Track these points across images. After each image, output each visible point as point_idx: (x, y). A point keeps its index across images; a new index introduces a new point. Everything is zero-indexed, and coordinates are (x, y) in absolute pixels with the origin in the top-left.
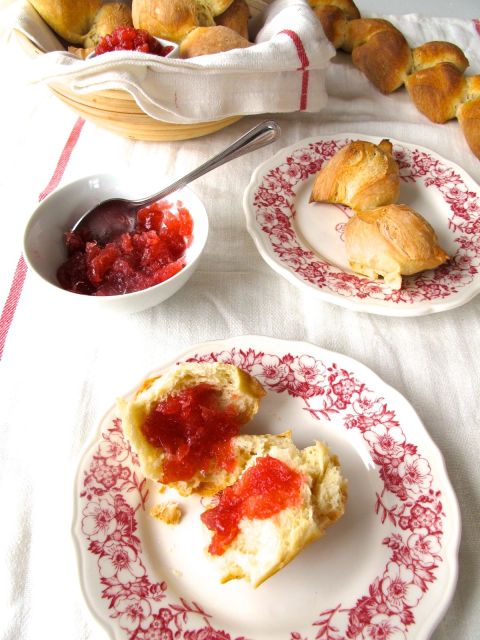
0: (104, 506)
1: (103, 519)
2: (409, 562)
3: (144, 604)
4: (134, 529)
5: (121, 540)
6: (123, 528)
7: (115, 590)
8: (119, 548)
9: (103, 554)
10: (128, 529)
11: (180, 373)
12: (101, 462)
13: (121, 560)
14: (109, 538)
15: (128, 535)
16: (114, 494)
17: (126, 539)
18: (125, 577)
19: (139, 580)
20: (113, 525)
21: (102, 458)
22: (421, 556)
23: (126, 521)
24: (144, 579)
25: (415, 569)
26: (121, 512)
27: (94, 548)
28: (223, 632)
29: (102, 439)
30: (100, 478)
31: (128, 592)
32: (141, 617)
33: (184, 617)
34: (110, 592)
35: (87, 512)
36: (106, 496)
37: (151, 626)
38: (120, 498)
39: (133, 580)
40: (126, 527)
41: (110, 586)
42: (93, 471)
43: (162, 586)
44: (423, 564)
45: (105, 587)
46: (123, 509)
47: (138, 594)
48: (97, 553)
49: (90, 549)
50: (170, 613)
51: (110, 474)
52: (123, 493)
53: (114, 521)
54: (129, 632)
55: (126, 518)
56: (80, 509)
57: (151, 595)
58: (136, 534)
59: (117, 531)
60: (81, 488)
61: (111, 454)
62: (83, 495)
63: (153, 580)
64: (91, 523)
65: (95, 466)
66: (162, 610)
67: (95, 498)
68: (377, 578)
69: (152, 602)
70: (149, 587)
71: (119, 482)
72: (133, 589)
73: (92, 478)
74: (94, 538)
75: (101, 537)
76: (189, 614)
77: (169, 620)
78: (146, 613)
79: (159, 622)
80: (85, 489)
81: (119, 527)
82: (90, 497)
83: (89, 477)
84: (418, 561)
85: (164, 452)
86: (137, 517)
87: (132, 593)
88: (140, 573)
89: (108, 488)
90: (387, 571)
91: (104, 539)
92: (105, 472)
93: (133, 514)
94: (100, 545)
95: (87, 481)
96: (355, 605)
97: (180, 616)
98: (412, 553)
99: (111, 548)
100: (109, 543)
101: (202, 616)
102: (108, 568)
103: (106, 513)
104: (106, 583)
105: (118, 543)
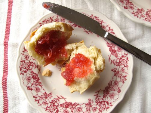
0: (28, 75)
1: (29, 79)
2: (119, 75)
3: (47, 100)
4: (39, 80)
5: (36, 84)
6: (35, 80)
7: (38, 98)
8: (36, 86)
9: (32, 89)
10: (37, 80)
11: (43, 30)
12: (23, 62)
13: (37, 90)
14: (32, 84)
15: (37, 82)
16: (30, 71)
17: (37, 83)
18: (40, 94)
19: (44, 94)
20: (32, 80)
21: (23, 61)
22: (122, 73)
23: (36, 78)
24: (45, 93)
25: (121, 77)
26: (34, 76)
27: (29, 88)
28: (70, 102)
29: (21, 55)
30: (24, 67)
31: (42, 98)
32: (47, 104)
33: (59, 101)
34: (37, 99)
35: (23, 79)
36: (28, 72)
37: (50, 105)
38: (32, 72)
39: (42, 94)
40: (36, 80)
41: (36, 98)
42: (22, 66)
43: (51, 94)
44: (123, 76)
45: (35, 98)
46: (34, 75)
47: (45, 98)
48: (30, 90)
49: (28, 89)
50: (55, 101)
51: (27, 65)
52: (33, 70)
53: (32, 79)
54: (45, 108)
55: (35, 77)
56: (21, 78)
57: (48, 97)
58: (40, 81)
59: (34, 82)
60: (20, 72)
61: (26, 59)
62: (21, 74)
63: (48, 93)
64: (26, 82)
65: (22, 64)
66: (52, 100)
67: (25, 74)
68: (110, 81)
69: (49, 99)
70: (47, 95)
71: (31, 67)
72: (43, 97)
73: (22, 68)
74: (28, 86)
75: (30, 85)
76: (60, 100)
77: (55, 103)
78: (48, 102)
79: (52, 104)
80: (21, 72)
81: (34, 80)
82: (23, 74)
83: (21, 68)
84: (121, 75)
85: (44, 56)
86: (39, 76)
87: (43, 98)
88: (44, 92)
89: (28, 70)
90: (113, 78)
91: (31, 85)
92: (25, 65)
93: (37, 75)
94: (30, 87)
95: (21, 69)
96: (105, 89)
97: (58, 101)
98: (120, 73)
99: (34, 87)
100: (33, 86)
101: (64, 99)
102: (34, 93)
103: (29, 77)
104: (35, 97)
105: (35, 85)
